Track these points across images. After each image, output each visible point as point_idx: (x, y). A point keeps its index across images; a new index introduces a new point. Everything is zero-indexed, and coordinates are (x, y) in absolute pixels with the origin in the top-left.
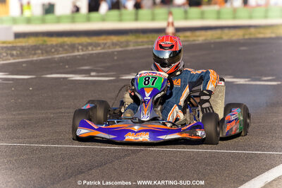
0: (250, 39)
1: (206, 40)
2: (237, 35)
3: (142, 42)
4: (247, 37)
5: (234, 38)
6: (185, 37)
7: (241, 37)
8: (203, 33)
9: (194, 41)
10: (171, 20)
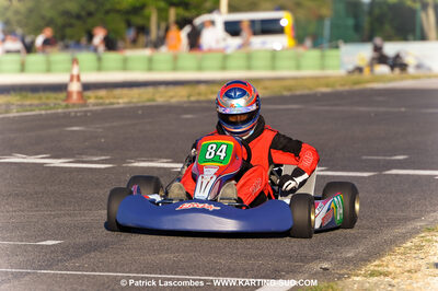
0: (198, 102)
1: (130, 102)
2: (178, 96)
3: (31, 105)
4: (193, 99)
5: (174, 100)
6: (97, 98)
7: (185, 99)
8: (125, 91)
9: (112, 104)
10: (75, 71)
